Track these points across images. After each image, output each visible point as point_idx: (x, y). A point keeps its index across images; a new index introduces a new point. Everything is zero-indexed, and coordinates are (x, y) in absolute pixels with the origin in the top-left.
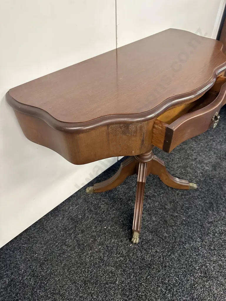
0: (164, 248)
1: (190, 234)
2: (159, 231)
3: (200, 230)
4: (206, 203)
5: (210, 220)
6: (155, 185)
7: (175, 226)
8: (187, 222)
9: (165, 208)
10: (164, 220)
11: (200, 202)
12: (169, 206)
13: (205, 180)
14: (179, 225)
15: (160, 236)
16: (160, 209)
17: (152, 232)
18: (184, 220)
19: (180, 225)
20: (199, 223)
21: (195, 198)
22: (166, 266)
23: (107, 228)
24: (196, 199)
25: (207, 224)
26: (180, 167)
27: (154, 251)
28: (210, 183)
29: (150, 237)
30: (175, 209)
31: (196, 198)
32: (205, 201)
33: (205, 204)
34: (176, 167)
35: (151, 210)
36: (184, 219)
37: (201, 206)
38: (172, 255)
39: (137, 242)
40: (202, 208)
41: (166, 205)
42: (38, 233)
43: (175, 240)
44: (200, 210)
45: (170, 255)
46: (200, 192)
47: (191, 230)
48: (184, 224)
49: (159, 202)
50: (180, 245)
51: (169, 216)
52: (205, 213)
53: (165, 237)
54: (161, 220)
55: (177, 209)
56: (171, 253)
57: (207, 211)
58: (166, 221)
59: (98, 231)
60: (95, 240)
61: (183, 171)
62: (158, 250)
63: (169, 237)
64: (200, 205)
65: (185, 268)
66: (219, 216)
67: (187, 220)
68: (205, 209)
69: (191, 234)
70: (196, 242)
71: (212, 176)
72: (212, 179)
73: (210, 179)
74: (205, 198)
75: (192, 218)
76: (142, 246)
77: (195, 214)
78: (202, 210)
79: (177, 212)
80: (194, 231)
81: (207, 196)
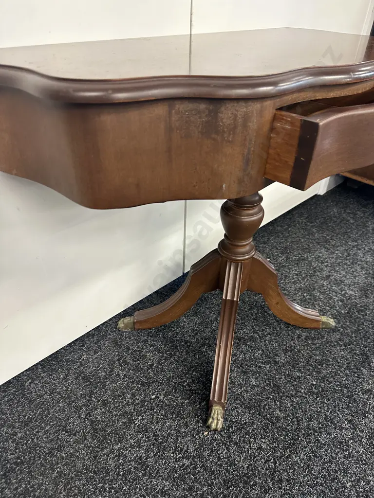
0: (275, 440)
1: (328, 414)
2: (265, 405)
3: (348, 406)
4: (355, 354)
6: (254, 319)
7: (296, 396)
8: (320, 389)
9: (276, 363)
10: (274, 384)
11: (343, 353)
12: (282, 359)
13: (348, 313)
14: (304, 395)
15: (266, 415)
16: (265, 363)
17: (250, 408)
18: (313, 385)
19: (306, 394)
20: (345, 391)
21: (332, 344)
22: (280, 481)
23: (157, 397)
24: (335, 347)
25: (360, 393)
26: (300, 289)
27: (254, 446)
28: (358, 318)
29: (247, 418)
30: (294, 364)
31: (335, 345)
32: (353, 350)
33: (353, 356)
34: (293, 289)
35: (246, 365)
36: (314, 383)
37: (346, 360)
38: (293, 456)
39: (220, 426)
40: (348, 364)
41: (277, 355)
42: (10, 405)
43: (298, 424)
44: (345, 366)
45: (288, 457)
46: (342, 334)
47: (328, 404)
48: (314, 393)
49: (263, 350)
50: (308, 435)
51: (283, 377)
52: (355, 373)
53: (278, 419)
54: (268, 385)
55: (298, 364)
56: (291, 451)
57: (357, 369)
58: (278, 387)
59: (138, 404)
60: (131, 421)
61: (307, 296)
62: (264, 446)
63: (285, 418)
64: (343, 357)
67: (320, 386)
68: (355, 366)
69: (331, 412)
70: (341, 429)
71: (361, 307)
72: (362, 311)
73: (358, 312)
74: (352, 346)
75: (330, 383)
76: (230, 437)
77: (336, 375)
78: (349, 368)
79: (300, 370)
80: (335, 407)
81: (355, 342)
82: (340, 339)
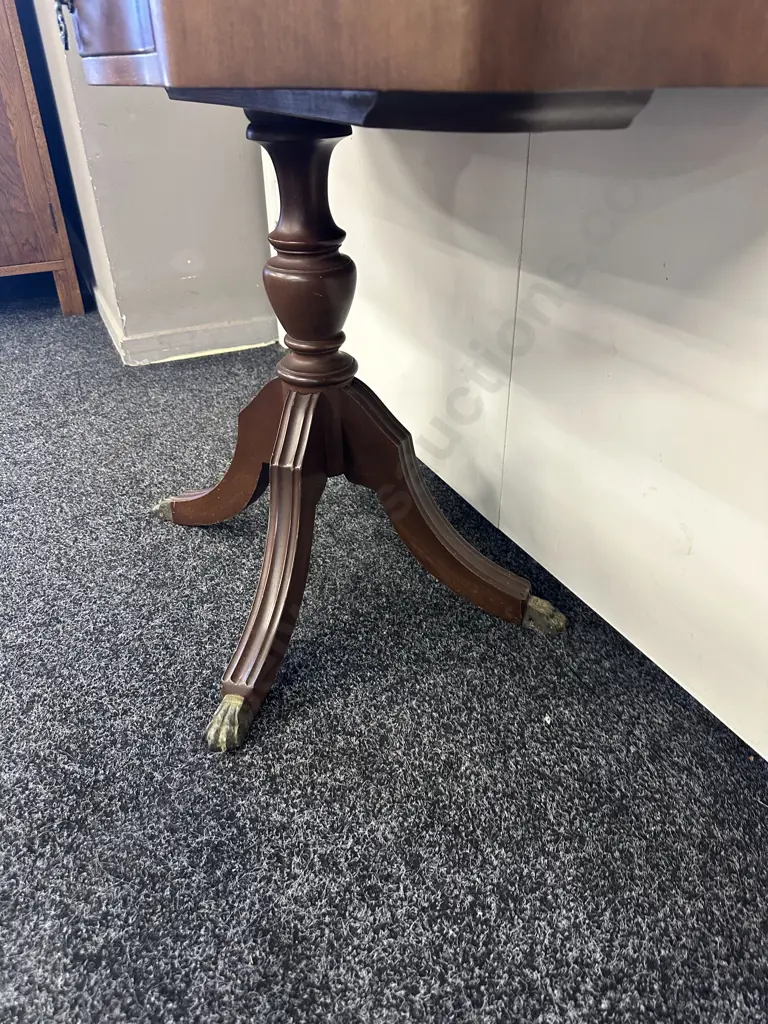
4: (114, 743)
5: (38, 708)
7: (124, 601)
13: (231, 816)
14: (116, 612)
19: (114, 615)
20: (65, 672)
21: (169, 712)
24: (162, 713)
25: (39, 691)
26: (383, 739)
28: (199, 831)
31: (164, 715)
33: (113, 734)
34: (389, 723)
35: (228, 565)
36: (121, 635)
37: (115, 715)
38: (55, 565)
40: (107, 711)
41: (217, 608)
43: (82, 586)
44: (104, 701)
46: (181, 751)
47: (71, 635)
50: (59, 590)
52: (77, 712)
53: (112, 569)
54: (172, 578)
55: (174, 630)
56: (62, 565)
57: (81, 720)
58: (158, 587)
61: (348, 743)
63: (106, 576)
64: (125, 712)
66: (18, 755)
67: (109, 640)
68: (91, 722)
69: (57, 631)
70: (25, 629)
71: (229, 875)
72: (212, 865)
73: (217, 848)
74: (135, 750)
75: (100, 657)
77: (104, 675)
78: (97, 706)
79: (161, 626)
80: (59, 641)
81: (138, 762)
82: (171, 737)
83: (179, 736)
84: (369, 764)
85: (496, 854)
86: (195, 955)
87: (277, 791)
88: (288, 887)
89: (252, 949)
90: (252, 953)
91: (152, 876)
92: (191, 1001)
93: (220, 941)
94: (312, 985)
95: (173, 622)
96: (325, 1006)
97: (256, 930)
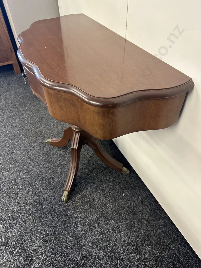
0: (34, 154)
1: (31, 173)
3: (28, 181)
4: (45, 200)
5: (30, 193)
6: (82, 168)
7: (43, 167)
8: (40, 176)
9: (58, 167)
10: (51, 162)
11: (48, 195)
12: (59, 169)
13: (67, 215)
14: (41, 169)
16: (60, 163)
17: (47, 152)
18: (43, 174)
19: (41, 170)
20: (33, 184)
21: (54, 193)
22: (24, 151)
24: (53, 193)
25: (29, 189)
26: (94, 199)
28: (62, 218)
29: (45, 150)
30: (54, 172)
31: (53, 194)
32: (47, 201)
33: (44, 198)
34: (95, 196)
35: (63, 157)
36: (43, 175)
37: (44, 194)
38: (27, 157)
40: (42, 193)
41: (61, 168)
43: (34, 162)
44: (42, 191)
45: (28, 156)
46: (57, 202)
47: (33, 175)
48: (40, 173)
49: (66, 164)
50: (29, 164)
51: (51, 166)
52: (37, 193)
53: (39, 158)
54: (52, 160)
55: (53, 174)
56: (29, 157)
57: (38, 195)
58: (49, 163)
61: (87, 200)
62: (35, 151)
63: (38, 160)
64: (46, 193)
65: (16, 160)
66: (28, 203)
67: (41, 176)
68: (40, 196)
69: (30, 174)
70: (24, 174)
71: (67, 226)
72: (65, 224)
73: (65, 221)
74: (49, 202)
75: (40, 181)
76: (43, 144)
77: (41, 185)
78: (41, 192)
79: (51, 173)
80: (31, 177)
81: (50, 204)
82: (55, 199)
83: (57, 199)
84: (91, 204)
85: (112, 222)
86: (63, 240)
87: (75, 210)
88: (78, 228)
89: (72, 239)
90: (72, 240)
91: (55, 227)
92: (63, 248)
93: (67, 238)
94: (82, 245)
95: (53, 172)
96: (84, 248)
97: (73, 236)
